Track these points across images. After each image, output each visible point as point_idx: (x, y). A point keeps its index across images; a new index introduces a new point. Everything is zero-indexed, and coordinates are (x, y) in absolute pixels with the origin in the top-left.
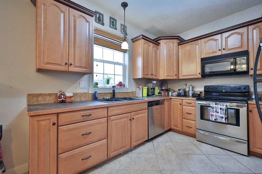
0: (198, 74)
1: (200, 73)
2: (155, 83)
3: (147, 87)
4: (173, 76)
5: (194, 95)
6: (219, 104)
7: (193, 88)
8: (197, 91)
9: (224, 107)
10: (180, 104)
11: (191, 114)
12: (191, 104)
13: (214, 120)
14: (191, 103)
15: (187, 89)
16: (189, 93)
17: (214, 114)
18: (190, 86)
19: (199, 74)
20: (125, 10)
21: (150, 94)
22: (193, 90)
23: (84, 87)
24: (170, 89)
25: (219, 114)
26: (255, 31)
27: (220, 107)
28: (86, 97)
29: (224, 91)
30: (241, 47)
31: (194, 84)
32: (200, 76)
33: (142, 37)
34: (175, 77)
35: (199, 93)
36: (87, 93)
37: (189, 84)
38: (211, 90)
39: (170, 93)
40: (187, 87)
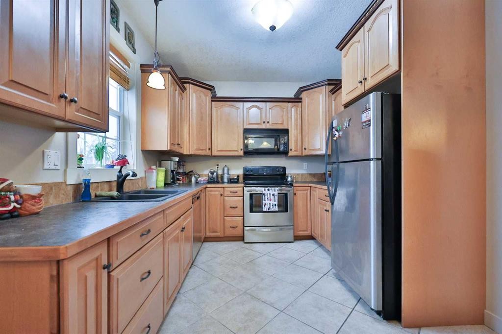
1: (243, 148)
2: (177, 160)
3: (164, 168)
4: (206, 150)
6: (271, 189)
7: (228, 170)
8: (233, 175)
9: (276, 193)
10: (221, 195)
11: (237, 207)
12: (237, 193)
13: (268, 210)
15: (220, 172)
16: (222, 177)
17: (267, 202)
18: (224, 167)
19: (241, 150)
20: (157, 5)
21: (170, 182)
22: (228, 174)
23: (54, 167)
24: (192, 171)
25: (272, 202)
26: (293, 109)
27: (271, 192)
28: (59, 196)
29: (265, 174)
30: (282, 124)
31: (229, 163)
32: (241, 153)
33: (169, 69)
34: (208, 153)
35: (236, 177)
36: (62, 182)
37: (222, 164)
38: (252, 173)
39: (193, 180)
40: (219, 169)
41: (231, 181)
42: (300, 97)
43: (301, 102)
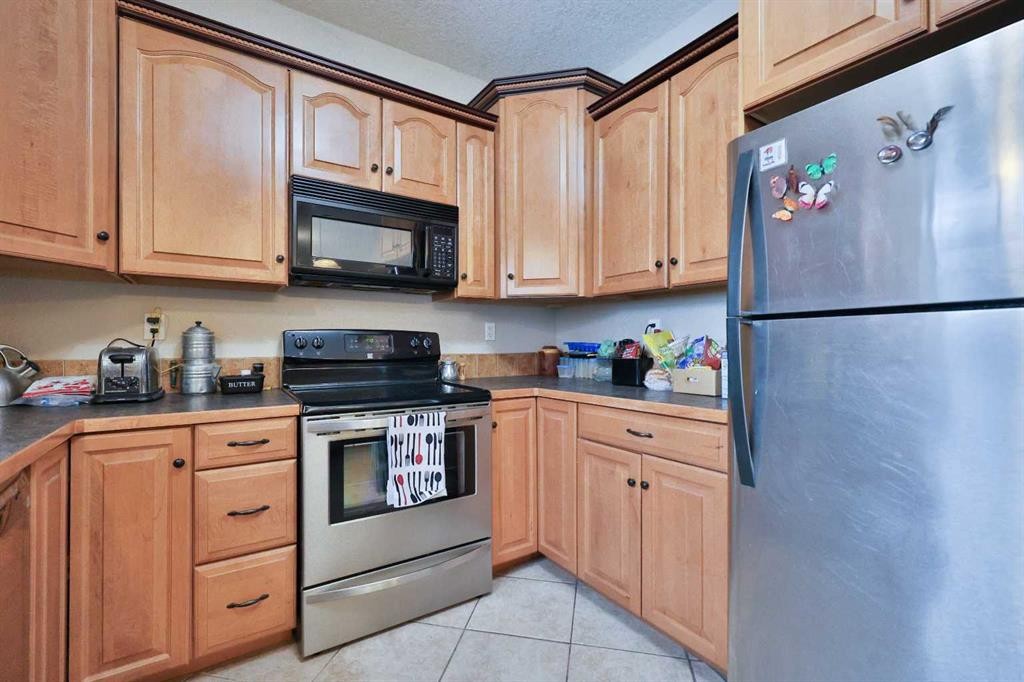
0: (271, 261)
1: (285, 255)
4: (76, 238)
5: (231, 385)
6: (422, 417)
10: (177, 464)
11: (265, 508)
12: (265, 447)
13: (411, 502)
14: (265, 442)
15: (167, 351)
17: (406, 468)
18: (191, 329)
19: (280, 260)
22: (210, 357)
25: (423, 466)
26: (470, 148)
29: (370, 356)
30: (436, 185)
31: (216, 314)
32: (279, 274)
34: (95, 255)
35: (246, 372)
37: (178, 315)
38: (318, 353)
40: (161, 335)
41: (231, 389)
42: (490, 111)
43: (491, 128)
